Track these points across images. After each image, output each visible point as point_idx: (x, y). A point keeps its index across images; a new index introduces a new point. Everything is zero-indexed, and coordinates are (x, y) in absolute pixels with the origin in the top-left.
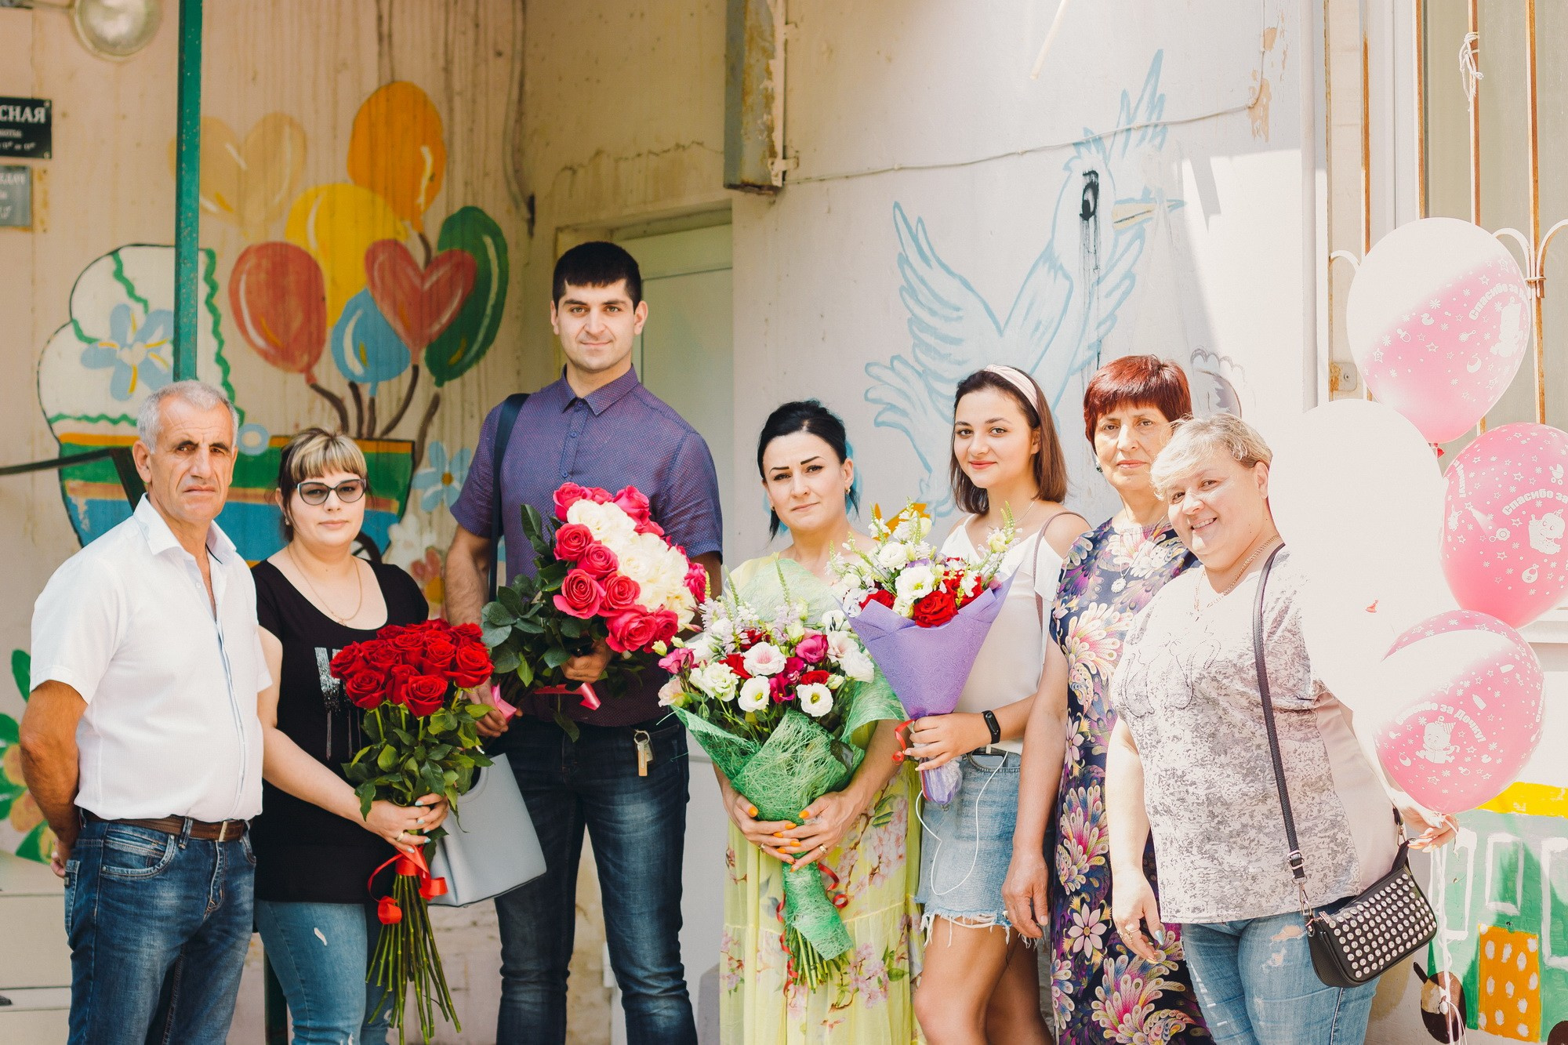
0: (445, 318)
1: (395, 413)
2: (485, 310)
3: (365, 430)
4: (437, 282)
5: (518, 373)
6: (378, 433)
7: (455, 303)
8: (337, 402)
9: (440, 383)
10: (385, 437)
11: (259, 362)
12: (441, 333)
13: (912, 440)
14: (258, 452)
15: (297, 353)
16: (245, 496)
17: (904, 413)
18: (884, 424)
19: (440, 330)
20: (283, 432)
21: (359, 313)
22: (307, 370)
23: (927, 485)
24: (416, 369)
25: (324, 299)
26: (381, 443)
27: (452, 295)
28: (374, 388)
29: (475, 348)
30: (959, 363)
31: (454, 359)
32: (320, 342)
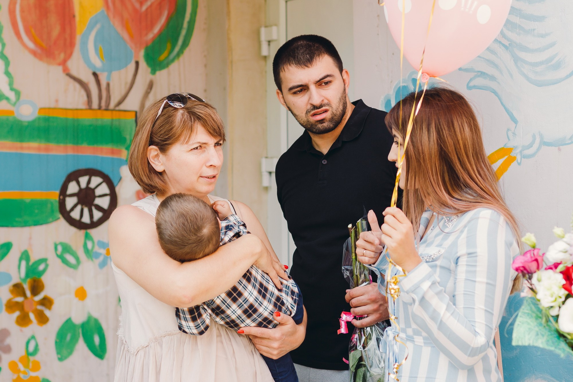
0: (156, 30)
1: (123, 92)
2: (182, 24)
3: (103, 104)
4: (151, 6)
5: (205, 66)
6: (112, 106)
7: (163, 20)
8: (83, 85)
9: (153, 72)
10: (117, 108)
11: (30, 57)
12: (153, 39)
13: (500, 99)
14: (31, 119)
15: (56, 52)
16: (22, 148)
17: (493, 78)
18: (475, 87)
19: (154, 38)
20: (47, 106)
21: (98, 26)
22: (64, 63)
23: (514, 134)
24: (137, 63)
25: (74, 16)
26: (114, 112)
27: (160, 15)
28: (109, 77)
29: (177, 49)
30: (543, 36)
31: (163, 57)
32: (72, 45)
